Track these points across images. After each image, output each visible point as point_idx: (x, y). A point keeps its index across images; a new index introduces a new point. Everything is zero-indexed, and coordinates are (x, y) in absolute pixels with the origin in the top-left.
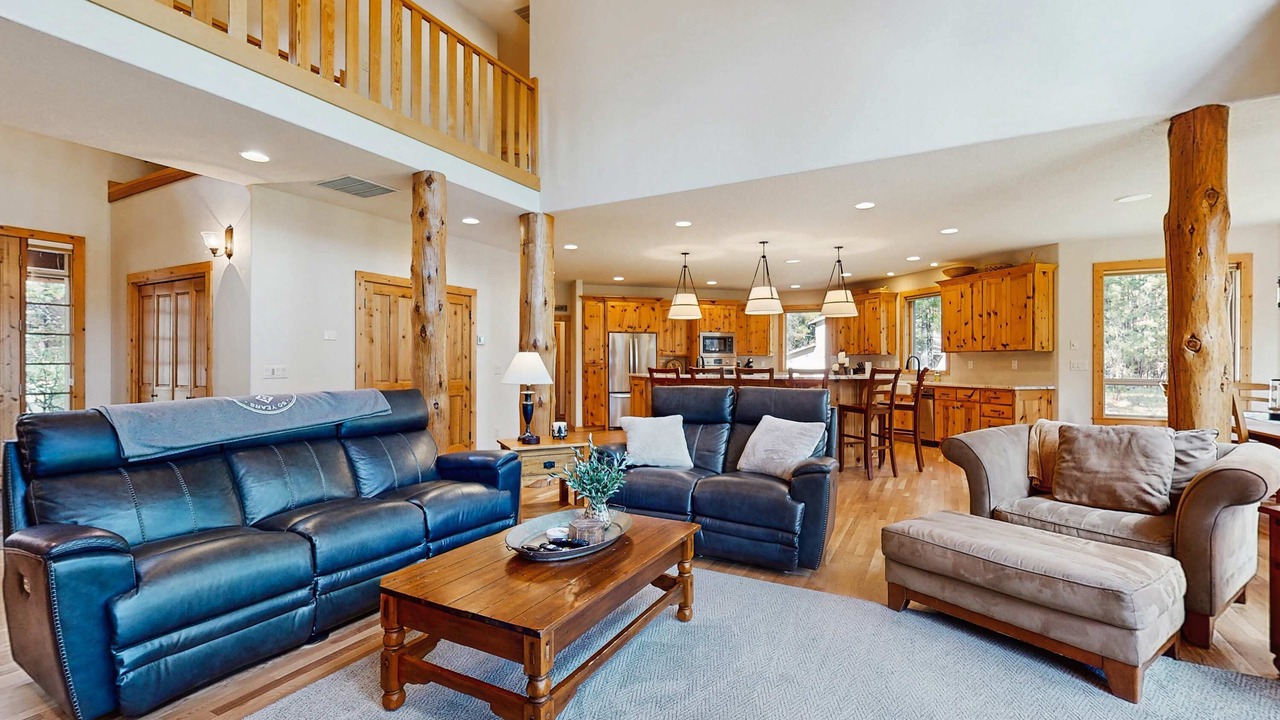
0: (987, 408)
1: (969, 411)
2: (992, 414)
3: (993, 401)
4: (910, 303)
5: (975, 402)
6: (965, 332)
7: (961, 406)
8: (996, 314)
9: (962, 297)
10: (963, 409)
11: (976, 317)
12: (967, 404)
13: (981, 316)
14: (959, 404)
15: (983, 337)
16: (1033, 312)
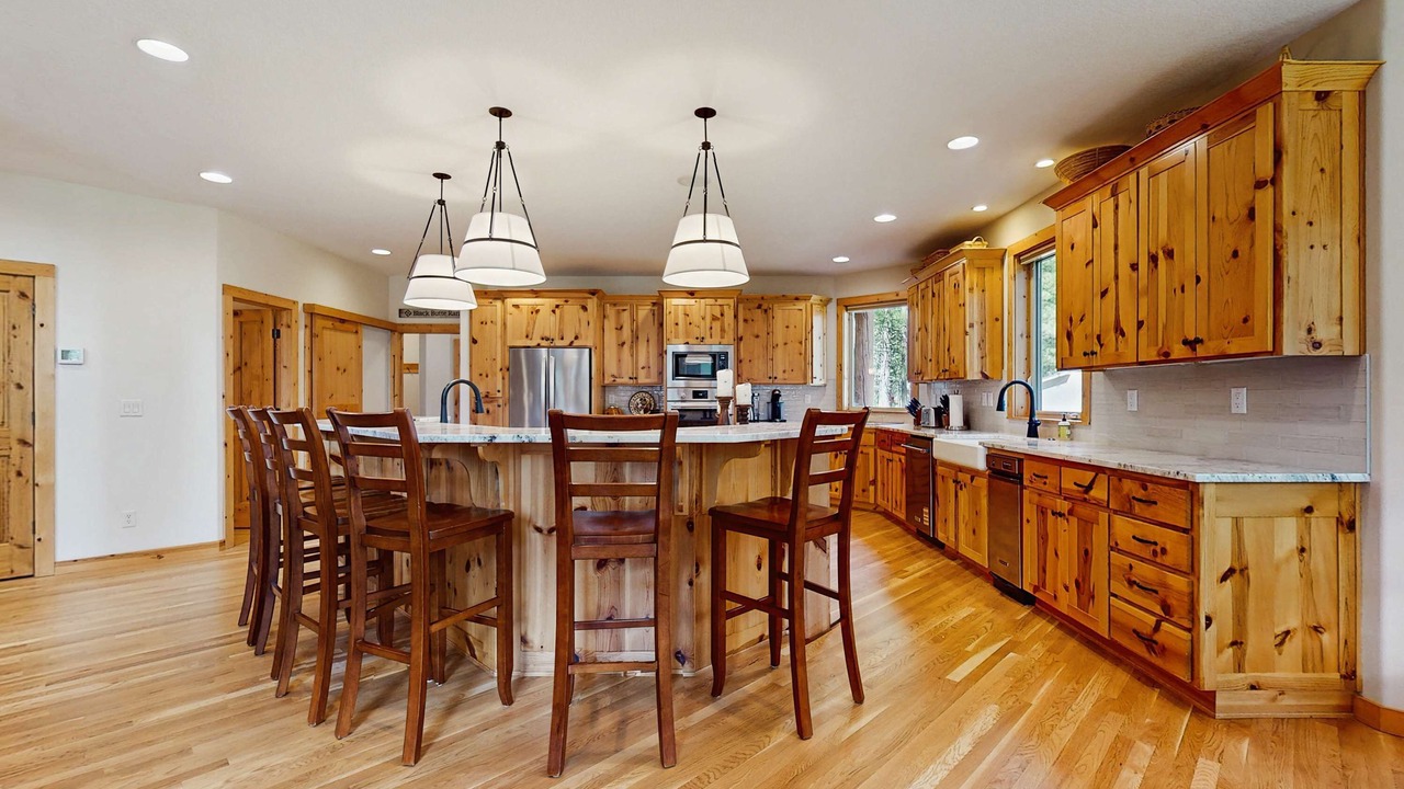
0: (1124, 527)
1: (1086, 526)
2: (1136, 547)
3: (1138, 508)
4: (1029, 266)
5: (1098, 504)
6: (1102, 316)
7: (1071, 512)
8: (1170, 254)
9: (1095, 225)
10: (1074, 520)
11: (1124, 269)
12: (1082, 510)
13: (1134, 267)
14: (1064, 506)
15: (1140, 324)
16: (1277, 229)
